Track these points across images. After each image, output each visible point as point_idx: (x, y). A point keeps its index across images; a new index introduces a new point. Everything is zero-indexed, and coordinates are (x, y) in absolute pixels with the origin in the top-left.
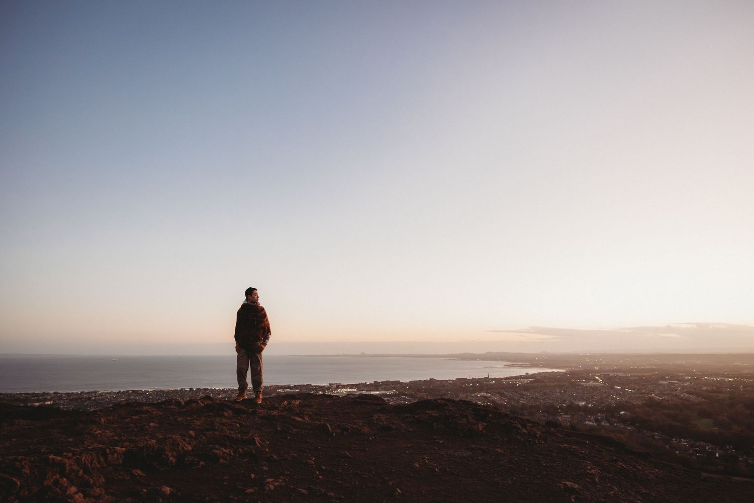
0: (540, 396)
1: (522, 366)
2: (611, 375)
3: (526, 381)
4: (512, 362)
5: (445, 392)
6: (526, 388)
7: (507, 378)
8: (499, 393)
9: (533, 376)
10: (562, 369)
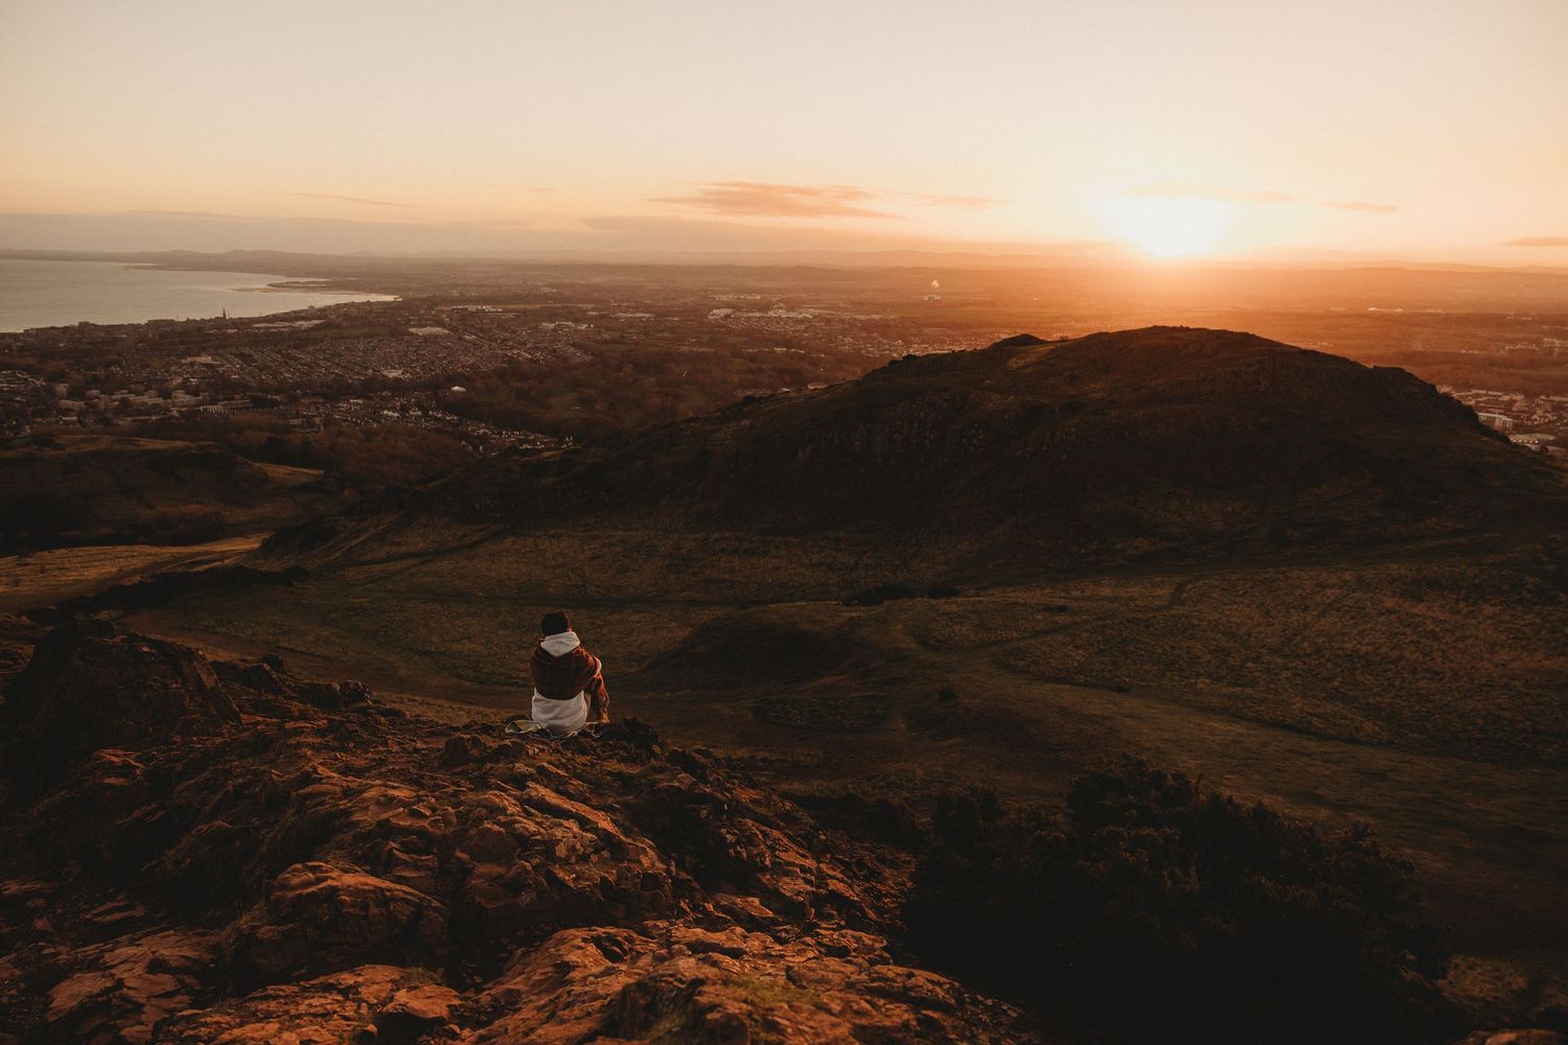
0: (325, 359)
1: (307, 288)
2: (472, 308)
3: (305, 324)
4: (290, 276)
5: (116, 357)
6: (302, 340)
7: (267, 319)
8: (242, 356)
9: (322, 313)
10: (389, 294)
